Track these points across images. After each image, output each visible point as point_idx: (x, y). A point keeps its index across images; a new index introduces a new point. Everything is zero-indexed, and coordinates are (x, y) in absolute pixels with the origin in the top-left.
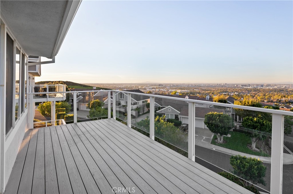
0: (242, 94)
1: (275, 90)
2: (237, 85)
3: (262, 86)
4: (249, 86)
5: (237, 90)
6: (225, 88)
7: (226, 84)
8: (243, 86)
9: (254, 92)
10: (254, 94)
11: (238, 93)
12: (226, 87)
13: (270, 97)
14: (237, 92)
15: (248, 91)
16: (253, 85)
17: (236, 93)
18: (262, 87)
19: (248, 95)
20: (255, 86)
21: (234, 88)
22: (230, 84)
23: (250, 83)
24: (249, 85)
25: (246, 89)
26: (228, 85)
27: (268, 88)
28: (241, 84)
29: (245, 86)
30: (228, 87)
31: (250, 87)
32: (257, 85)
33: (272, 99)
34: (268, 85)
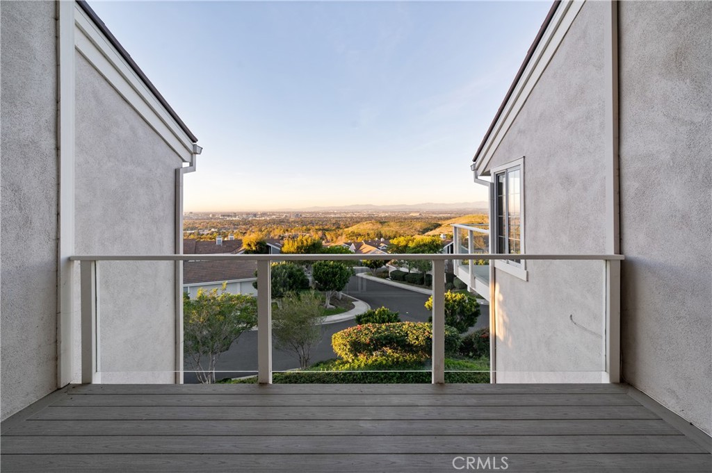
0: (224, 231)
1: (274, 222)
2: (213, 215)
3: (255, 215)
4: (235, 216)
5: (213, 224)
6: (191, 221)
7: (191, 213)
8: (224, 216)
9: (244, 227)
10: (245, 229)
11: (216, 230)
12: (191, 218)
13: (269, 232)
14: (214, 227)
15: (234, 225)
16: (242, 214)
17: (213, 230)
18: (255, 217)
19: (235, 231)
20: (244, 216)
21: (207, 221)
22: (200, 213)
23: (235, 212)
24: (235, 214)
25: (231, 222)
26: (196, 214)
27: (263, 218)
28: (221, 213)
29: (228, 216)
30: (196, 219)
31: (237, 218)
32: (248, 214)
33: (272, 235)
34: (264, 214)
